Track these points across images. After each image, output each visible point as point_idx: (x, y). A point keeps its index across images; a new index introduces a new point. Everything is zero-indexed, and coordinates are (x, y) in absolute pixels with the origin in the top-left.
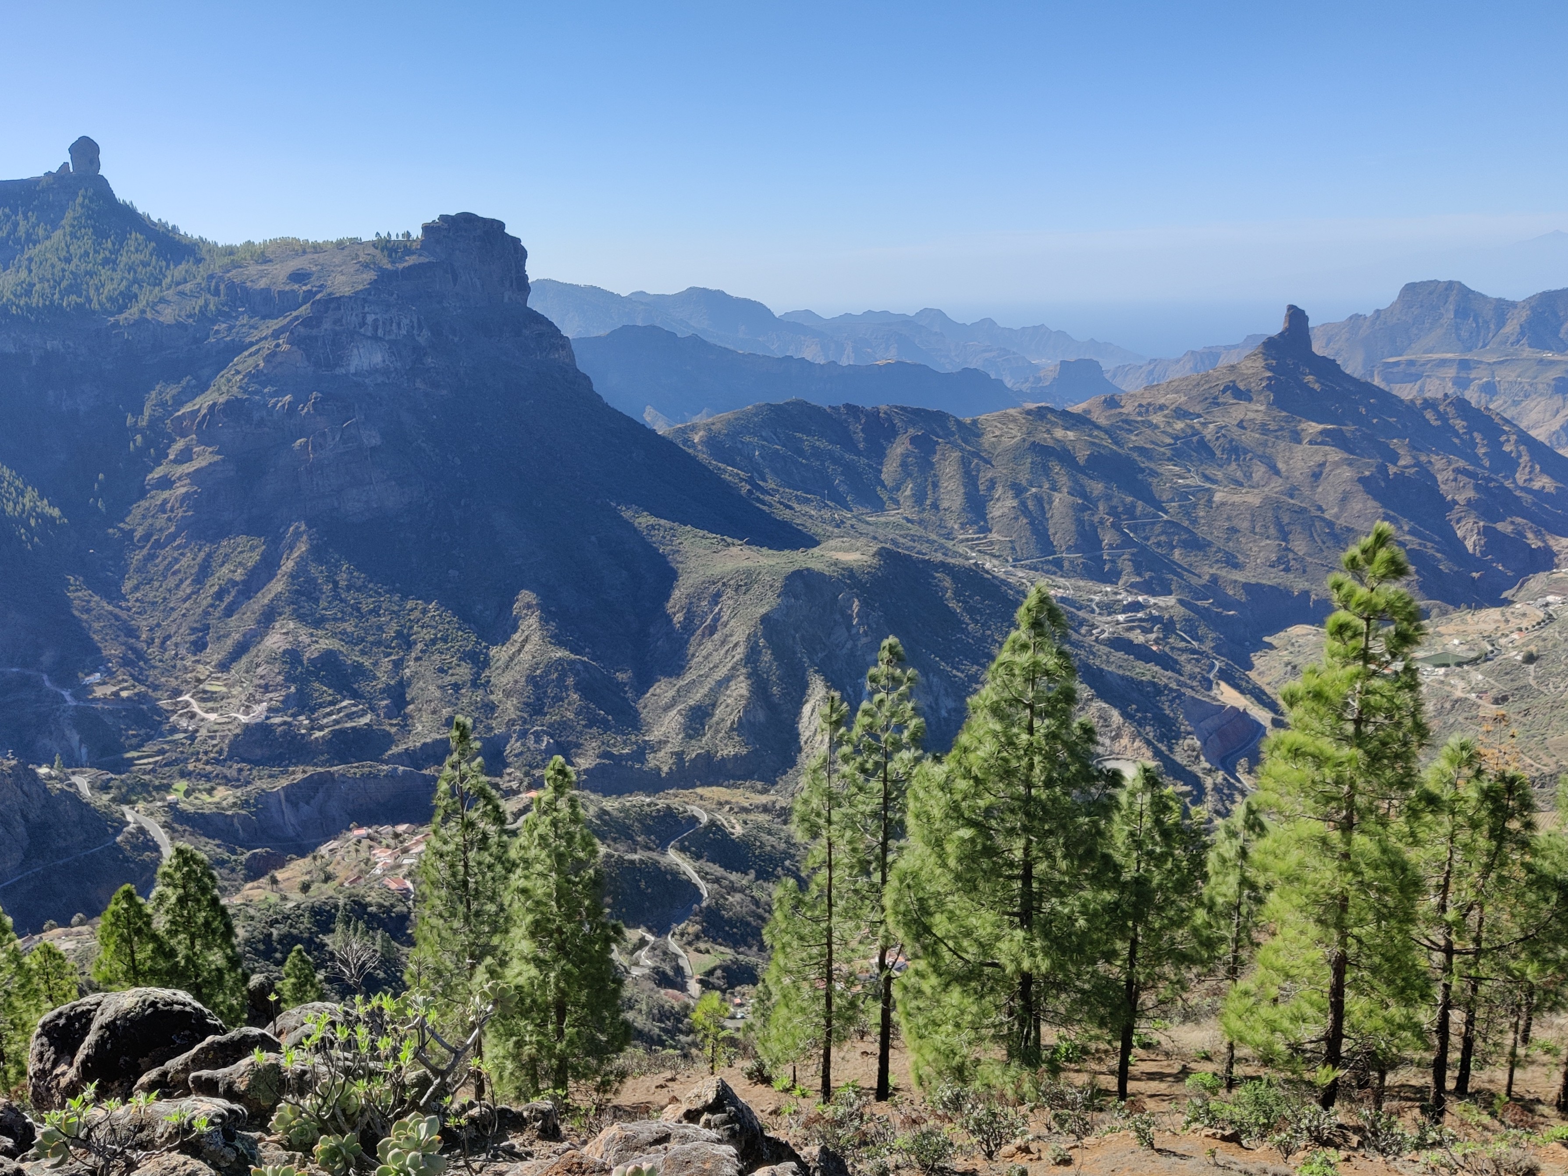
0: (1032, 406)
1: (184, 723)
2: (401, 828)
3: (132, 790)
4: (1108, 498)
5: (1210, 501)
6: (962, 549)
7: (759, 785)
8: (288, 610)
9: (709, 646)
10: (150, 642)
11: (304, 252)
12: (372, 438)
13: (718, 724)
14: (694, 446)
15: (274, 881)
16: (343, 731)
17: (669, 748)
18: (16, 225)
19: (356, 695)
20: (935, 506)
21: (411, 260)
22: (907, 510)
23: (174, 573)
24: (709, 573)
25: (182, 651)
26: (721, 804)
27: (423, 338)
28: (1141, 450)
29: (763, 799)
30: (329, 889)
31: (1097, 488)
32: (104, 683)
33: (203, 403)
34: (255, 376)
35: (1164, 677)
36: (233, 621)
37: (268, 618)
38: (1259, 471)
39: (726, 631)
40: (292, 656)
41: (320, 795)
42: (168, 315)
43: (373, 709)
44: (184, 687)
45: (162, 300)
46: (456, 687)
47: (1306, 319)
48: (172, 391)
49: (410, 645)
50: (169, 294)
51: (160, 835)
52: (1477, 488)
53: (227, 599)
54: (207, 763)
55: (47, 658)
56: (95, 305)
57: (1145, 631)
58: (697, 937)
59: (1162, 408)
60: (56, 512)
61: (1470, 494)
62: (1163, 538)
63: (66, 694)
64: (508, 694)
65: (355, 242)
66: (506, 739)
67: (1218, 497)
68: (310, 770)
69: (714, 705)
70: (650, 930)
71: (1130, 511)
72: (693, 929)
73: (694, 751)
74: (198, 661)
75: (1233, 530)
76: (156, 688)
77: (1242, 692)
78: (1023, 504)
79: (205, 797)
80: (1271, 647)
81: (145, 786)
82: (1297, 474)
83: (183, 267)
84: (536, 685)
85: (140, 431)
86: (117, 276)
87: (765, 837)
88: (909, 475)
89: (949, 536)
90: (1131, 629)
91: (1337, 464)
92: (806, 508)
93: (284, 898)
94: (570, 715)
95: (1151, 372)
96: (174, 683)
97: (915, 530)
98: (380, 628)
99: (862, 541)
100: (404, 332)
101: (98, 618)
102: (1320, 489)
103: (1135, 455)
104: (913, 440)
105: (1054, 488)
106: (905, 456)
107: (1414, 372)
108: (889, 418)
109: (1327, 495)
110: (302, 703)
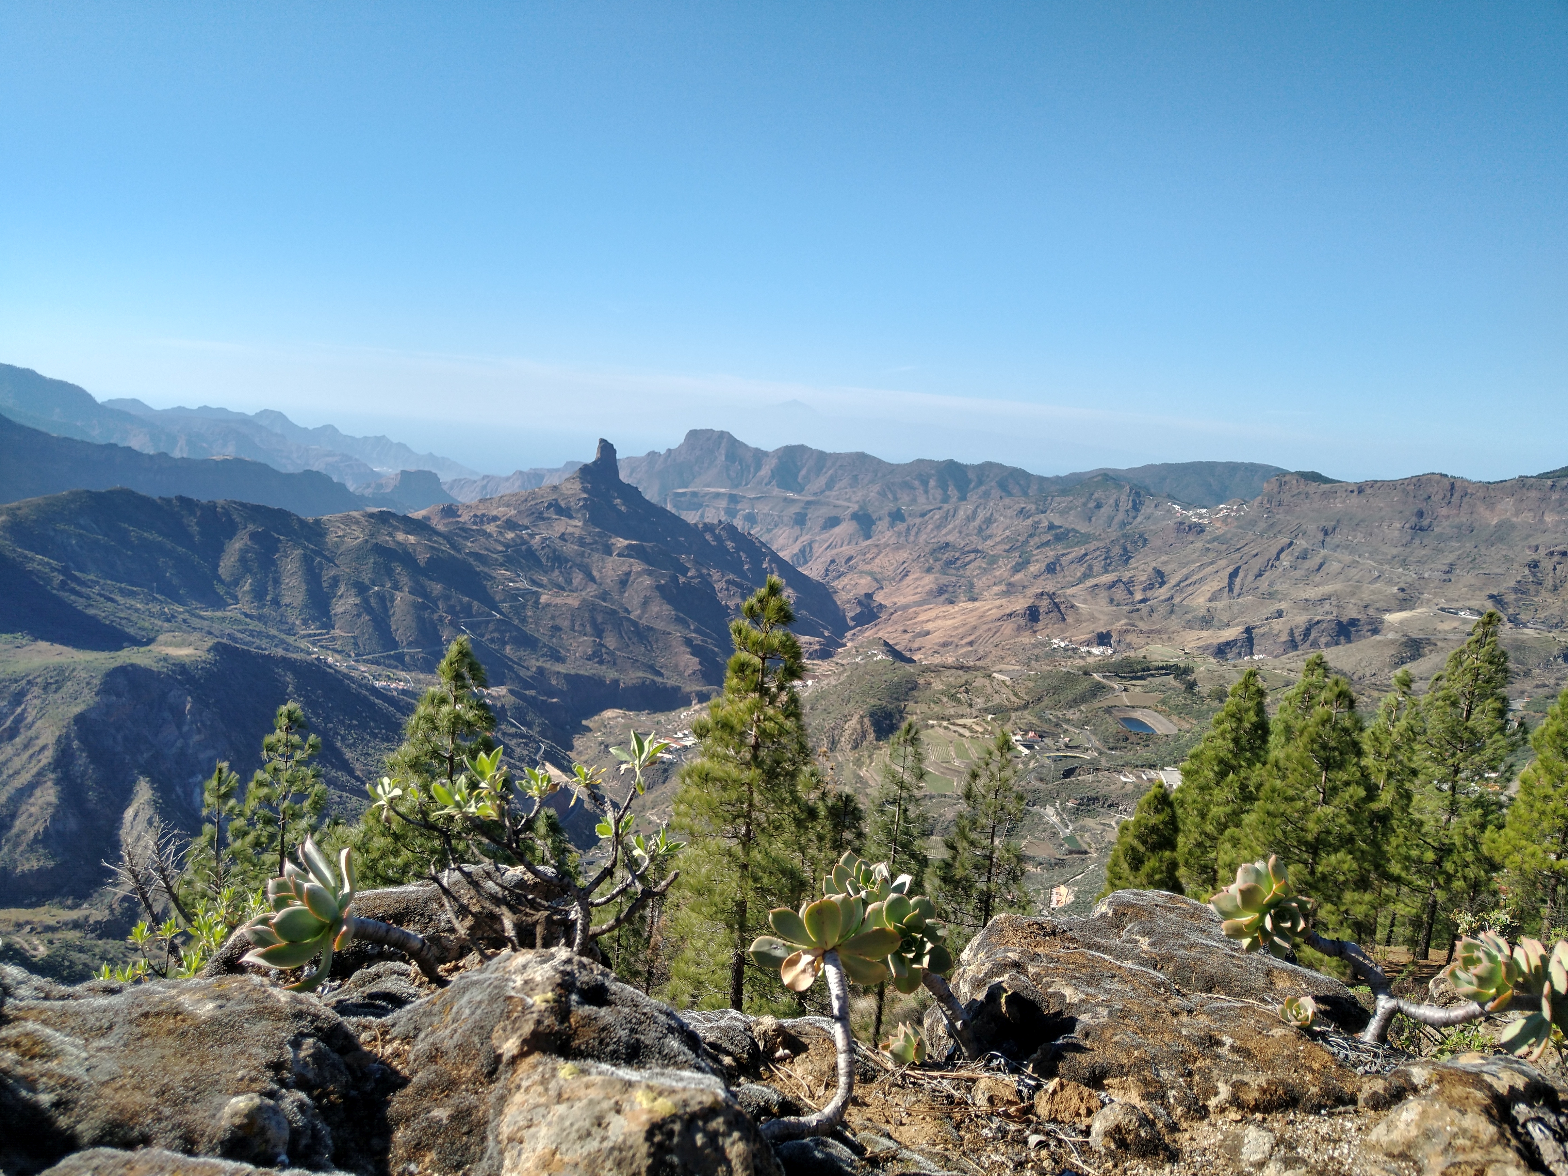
0: (375, 510)
4: (447, 598)
5: (537, 602)
6: (303, 644)
7: (69, 900)
9: (8, 750)
13: (18, 836)
20: (276, 602)
22: (245, 605)
24: (10, 669)
26: (20, 925)
28: (477, 556)
29: (74, 915)
31: (437, 588)
38: (578, 578)
39: (32, 733)
47: (615, 451)
59: (495, 519)
62: (496, 635)
67: (543, 599)
69: (13, 815)
71: (467, 610)
75: (556, 629)
77: (564, 770)
78: (366, 601)
80: (588, 729)
82: (609, 581)
88: (249, 570)
89: (291, 632)
91: (640, 574)
92: (131, 602)
95: (484, 487)
97: (254, 626)
99: (196, 636)
102: (626, 595)
103: (471, 560)
104: (253, 536)
105: (396, 587)
106: (244, 551)
107: (696, 502)
108: (227, 513)
109: (632, 599)
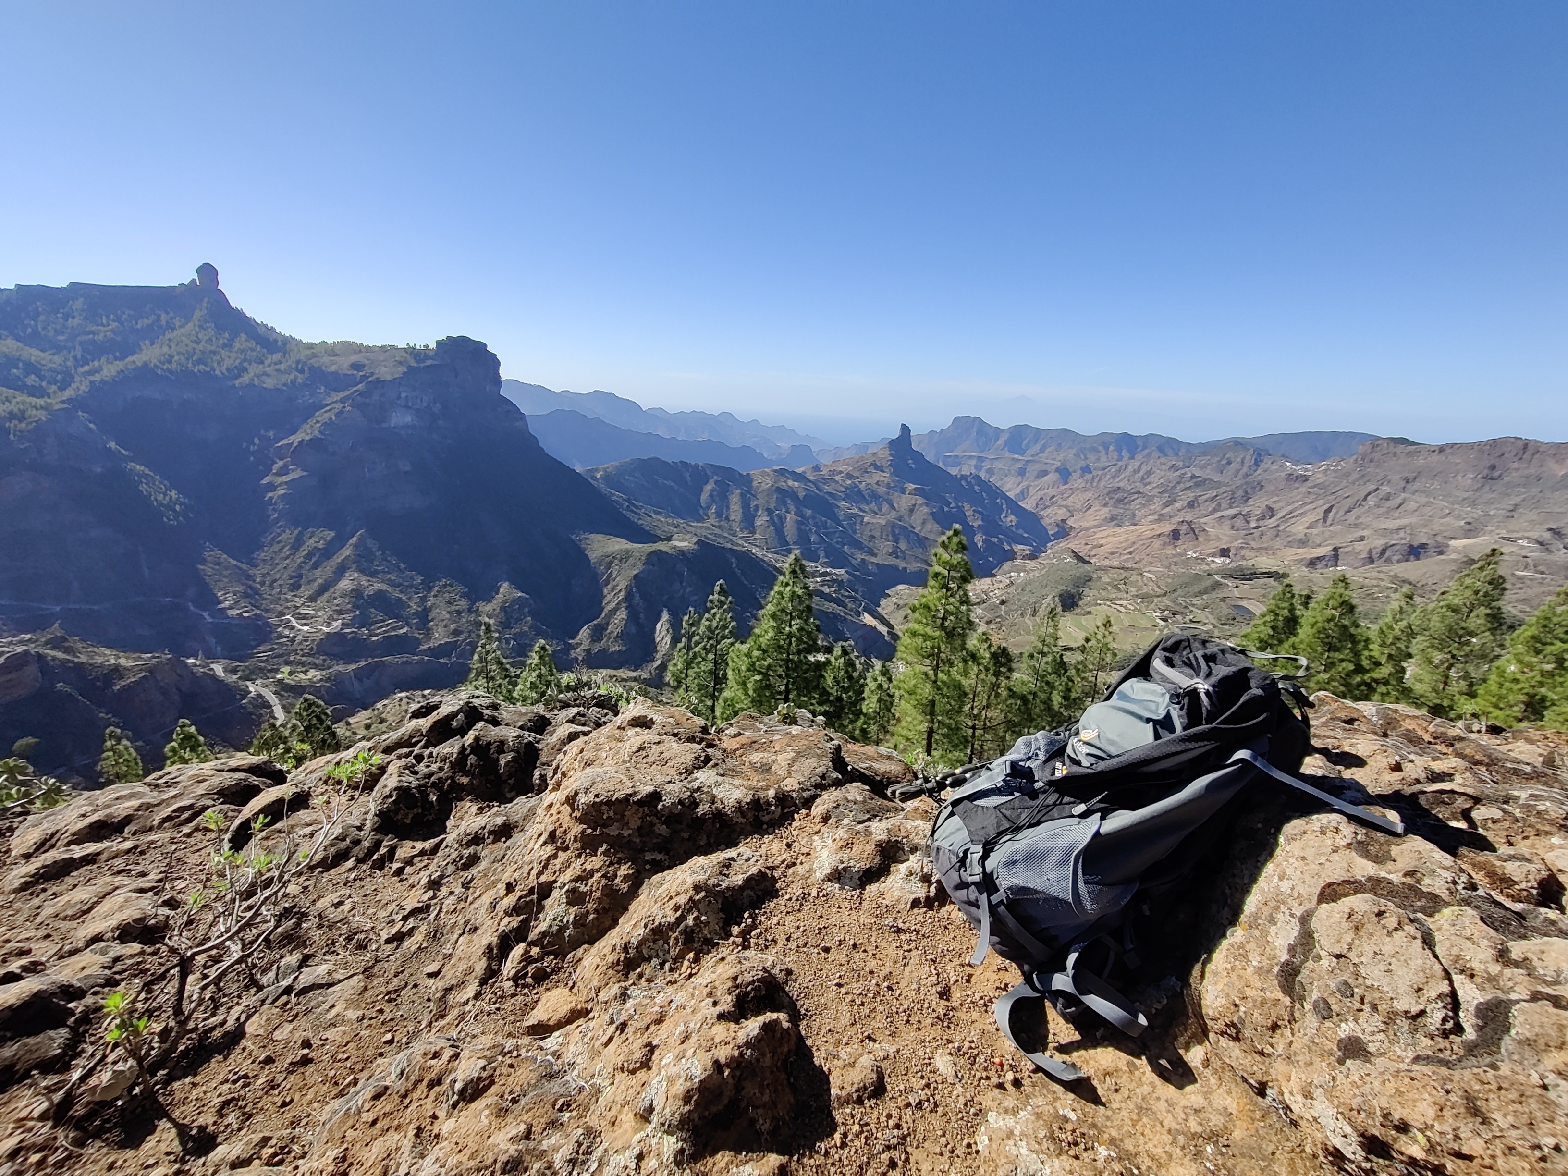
0: (777, 468)
1: (287, 632)
2: (426, 692)
3: (252, 672)
4: (814, 518)
5: (862, 521)
6: (741, 542)
8: (354, 566)
9: (605, 591)
10: (263, 584)
11: (360, 351)
12: (405, 466)
13: (610, 634)
14: (597, 480)
15: (348, 724)
16: (388, 637)
17: (582, 647)
18: (158, 316)
19: (398, 617)
20: (727, 518)
21: (429, 363)
22: (712, 520)
23: (279, 542)
24: (605, 551)
25: (285, 589)
27: (437, 409)
28: (829, 493)
31: (809, 512)
33: (295, 439)
34: (329, 425)
35: (839, 610)
36: (317, 572)
37: (341, 571)
38: (885, 507)
39: (615, 583)
40: (357, 593)
41: (376, 673)
42: (269, 383)
43: (408, 624)
44: (286, 611)
46: (459, 612)
47: (910, 431)
48: (275, 430)
49: (430, 588)
50: (270, 370)
51: (272, 699)
52: (983, 520)
53: (314, 560)
54: (303, 656)
55: (192, 592)
56: (217, 372)
57: (830, 587)
59: (841, 472)
61: (980, 523)
62: (839, 539)
63: (205, 614)
65: (393, 348)
67: (866, 519)
68: (370, 660)
69: (608, 624)
71: (824, 525)
73: (597, 648)
74: (295, 596)
75: (873, 537)
76: (267, 611)
77: (874, 617)
78: (772, 519)
79: (302, 676)
80: (888, 595)
81: (261, 670)
82: (903, 509)
83: (279, 354)
85: (253, 454)
86: (233, 355)
88: (714, 501)
89: (734, 535)
90: (822, 586)
91: (921, 505)
92: (659, 517)
93: (354, 733)
94: (526, 628)
95: (835, 454)
96: (279, 608)
97: (717, 531)
98: (412, 578)
99: (688, 536)
100: (425, 404)
101: (226, 569)
102: (913, 517)
103: (827, 496)
104: (716, 482)
105: (788, 512)
106: (712, 491)
107: (957, 461)
108: (704, 470)
109: (916, 521)
110: (364, 621)
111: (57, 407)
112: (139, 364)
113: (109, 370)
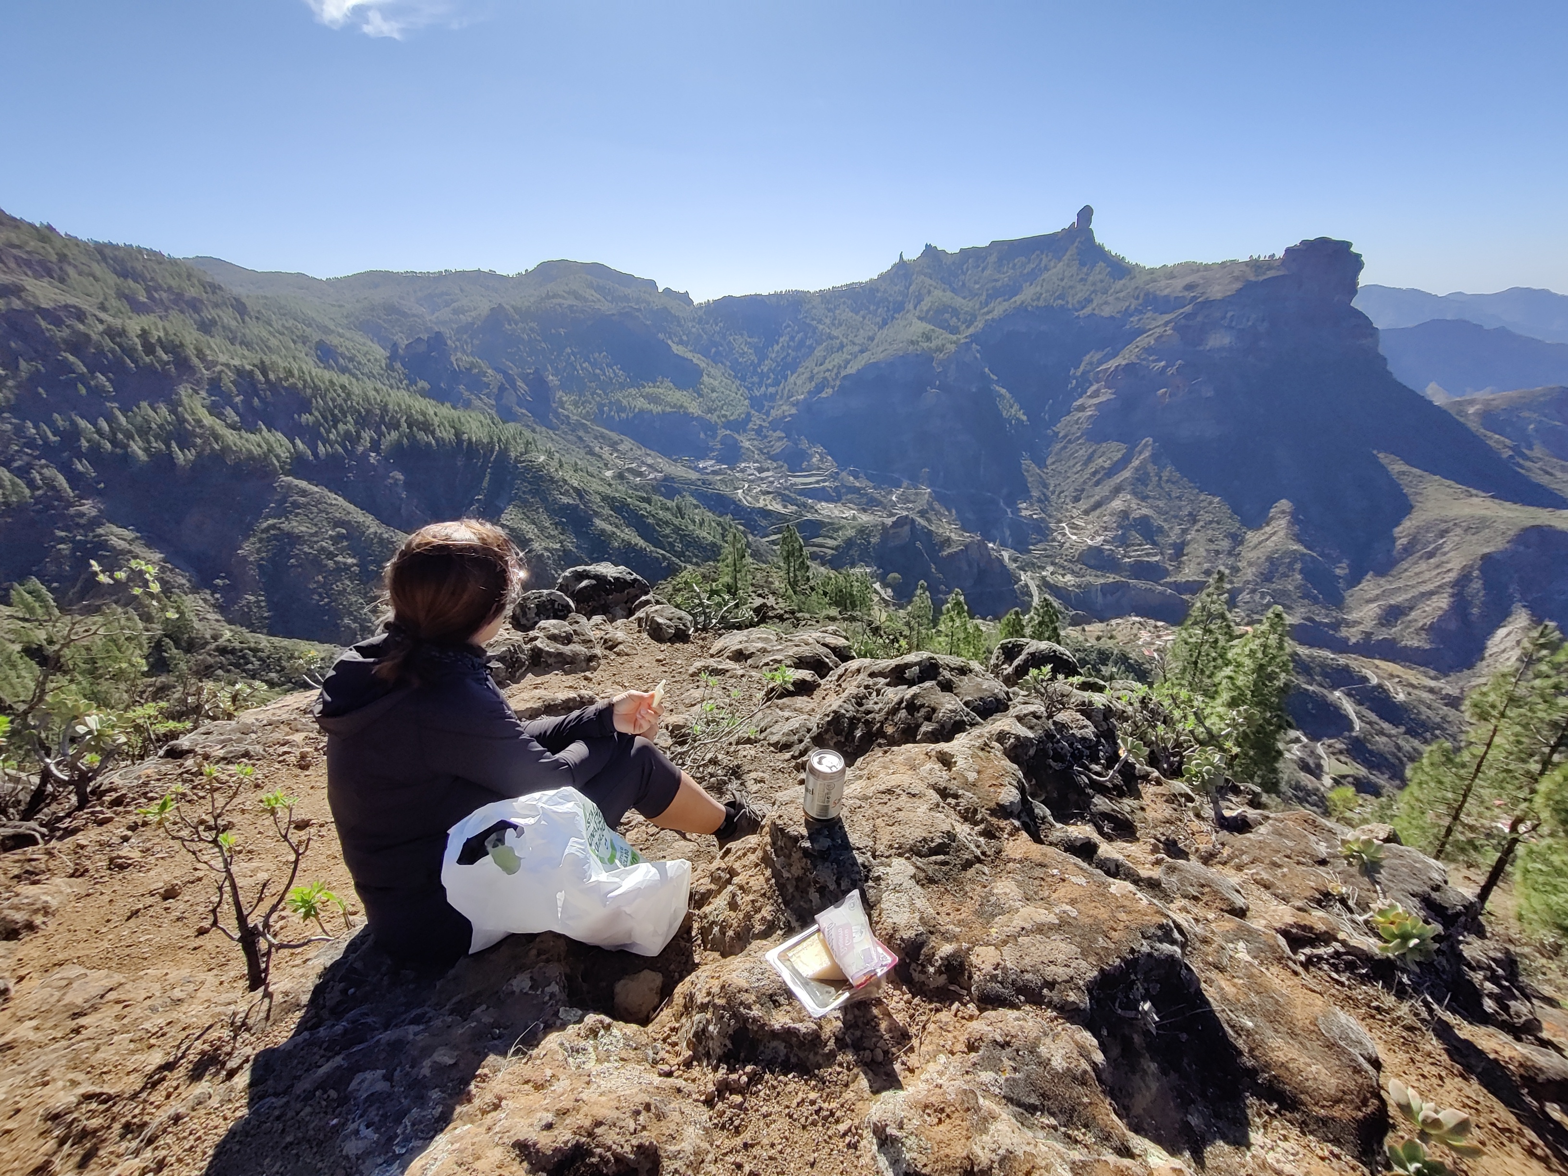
1: (1059, 537)
2: (1160, 624)
3: (1027, 565)
7: (1433, 673)
8: (1129, 488)
9: (1423, 566)
10: (1053, 493)
11: (1198, 271)
12: (1208, 392)
13: (1410, 621)
14: (1467, 416)
15: (1084, 630)
16: (1142, 562)
17: (1361, 628)
18: (1041, 260)
19: (1154, 543)
21: (1270, 274)
23: (1074, 458)
24: (1443, 513)
25: (1068, 500)
26: (1392, 676)
27: (1262, 327)
29: (1433, 683)
30: (1110, 643)
32: (1026, 509)
33: (1112, 364)
34: (1148, 350)
36: (1098, 489)
37: (1117, 490)
39: (1444, 558)
40: (1125, 514)
41: (1119, 593)
42: (1107, 312)
43: (1162, 554)
44: (1064, 519)
45: (1106, 303)
46: (1217, 552)
48: (1099, 355)
49: (1195, 521)
50: (1110, 299)
51: (1035, 590)
53: (1098, 477)
54: (1066, 561)
55: (1005, 491)
56: (1070, 306)
58: (1341, 752)
60: (1025, 418)
63: (1009, 511)
64: (1250, 564)
65: (1233, 262)
66: (1240, 591)
68: (1118, 578)
69: (1411, 609)
70: (1305, 735)
72: (1339, 746)
73: (1383, 634)
74: (1074, 507)
76: (1050, 516)
79: (1060, 577)
81: (1033, 564)
83: (1122, 282)
84: (1272, 563)
85: (1076, 378)
86: (1086, 288)
87: (1423, 709)
93: (1086, 640)
94: (1290, 587)
96: (1059, 516)
98: (1180, 508)
100: (1250, 323)
101: (1032, 476)
110: (1123, 541)
111: (962, 341)
112: (1018, 303)
113: (999, 309)
